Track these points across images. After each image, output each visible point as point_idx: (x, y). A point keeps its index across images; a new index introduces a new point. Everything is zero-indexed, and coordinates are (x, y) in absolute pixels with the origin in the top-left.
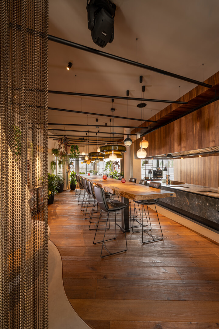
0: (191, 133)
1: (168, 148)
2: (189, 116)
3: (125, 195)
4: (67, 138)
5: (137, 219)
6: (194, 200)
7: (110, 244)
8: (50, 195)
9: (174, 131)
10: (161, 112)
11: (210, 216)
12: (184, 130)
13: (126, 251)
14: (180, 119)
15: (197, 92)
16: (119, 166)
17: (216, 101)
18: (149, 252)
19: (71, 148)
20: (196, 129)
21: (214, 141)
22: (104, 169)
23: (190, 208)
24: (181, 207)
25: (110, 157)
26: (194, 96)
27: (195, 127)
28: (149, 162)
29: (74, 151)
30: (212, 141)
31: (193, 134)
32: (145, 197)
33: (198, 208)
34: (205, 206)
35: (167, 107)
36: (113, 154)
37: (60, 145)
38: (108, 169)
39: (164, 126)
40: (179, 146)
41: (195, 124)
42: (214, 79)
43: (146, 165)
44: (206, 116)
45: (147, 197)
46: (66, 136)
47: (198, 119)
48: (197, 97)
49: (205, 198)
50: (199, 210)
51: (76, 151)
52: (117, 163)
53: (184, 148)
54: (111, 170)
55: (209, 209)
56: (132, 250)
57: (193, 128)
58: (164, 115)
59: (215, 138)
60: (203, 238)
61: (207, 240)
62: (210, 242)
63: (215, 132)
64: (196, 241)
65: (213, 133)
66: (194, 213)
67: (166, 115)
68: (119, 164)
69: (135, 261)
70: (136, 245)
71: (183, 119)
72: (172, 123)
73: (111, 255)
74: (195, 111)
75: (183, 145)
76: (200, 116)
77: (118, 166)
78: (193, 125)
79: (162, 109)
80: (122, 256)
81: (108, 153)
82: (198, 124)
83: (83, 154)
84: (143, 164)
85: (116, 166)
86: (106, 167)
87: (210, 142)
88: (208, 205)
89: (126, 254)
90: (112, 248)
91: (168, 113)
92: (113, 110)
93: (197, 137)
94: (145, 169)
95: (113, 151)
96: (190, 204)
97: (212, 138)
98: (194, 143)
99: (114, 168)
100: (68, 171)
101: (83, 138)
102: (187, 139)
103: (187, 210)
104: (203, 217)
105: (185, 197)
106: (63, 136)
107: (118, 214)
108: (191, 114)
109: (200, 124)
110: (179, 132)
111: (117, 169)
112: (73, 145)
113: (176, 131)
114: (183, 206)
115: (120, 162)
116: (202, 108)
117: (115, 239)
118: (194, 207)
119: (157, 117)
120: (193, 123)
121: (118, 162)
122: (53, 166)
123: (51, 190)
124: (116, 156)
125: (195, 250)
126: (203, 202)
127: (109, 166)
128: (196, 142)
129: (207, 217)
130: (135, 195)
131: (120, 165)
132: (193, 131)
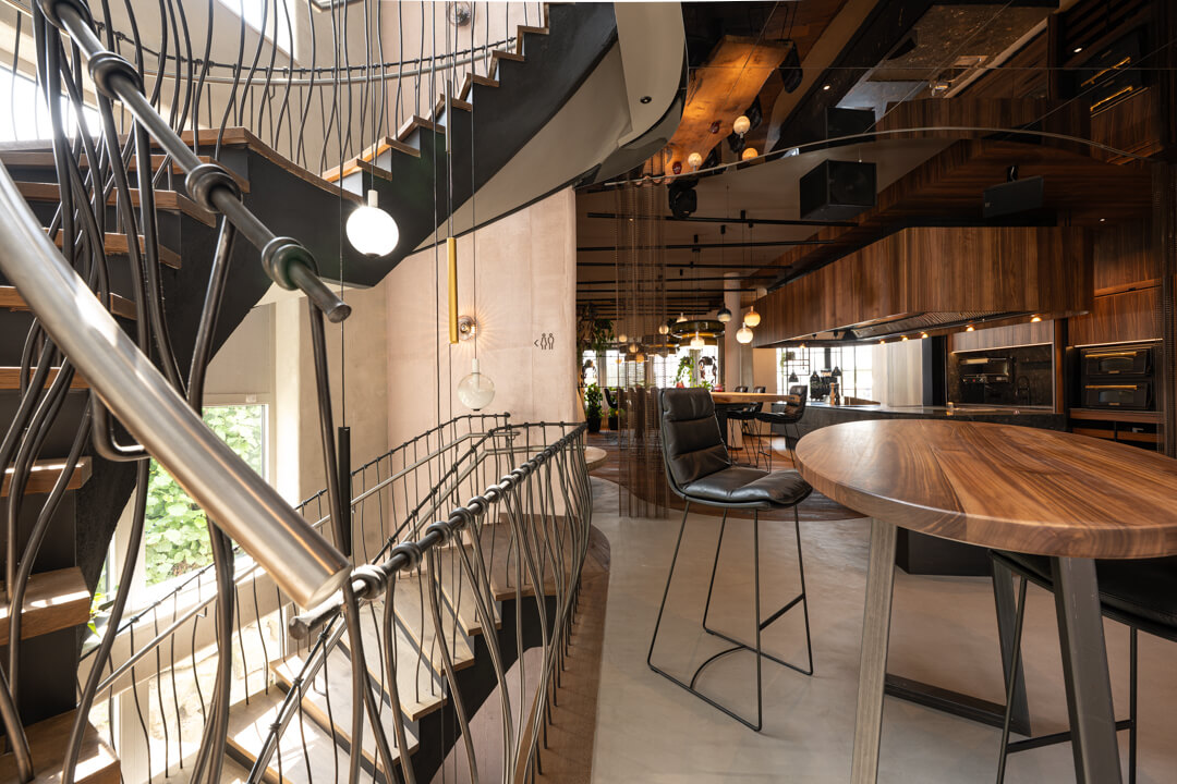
16: (715, 368)
25: (692, 342)
28: (797, 356)
36: (697, 338)
51: (606, 331)
52: (708, 361)
54: (694, 379)
68: (716, 363)
81: (688, 336)
83: (623, 339)
84: (782, 361)
85: (708, 369)
86: (679, 373)
95: (697, 333)
99: (703, 374)
100: (582, 384)
111: (709, 377)
115: (717, 358)
124: (703, 341)
127: (686, 369)
131: (717, 365)
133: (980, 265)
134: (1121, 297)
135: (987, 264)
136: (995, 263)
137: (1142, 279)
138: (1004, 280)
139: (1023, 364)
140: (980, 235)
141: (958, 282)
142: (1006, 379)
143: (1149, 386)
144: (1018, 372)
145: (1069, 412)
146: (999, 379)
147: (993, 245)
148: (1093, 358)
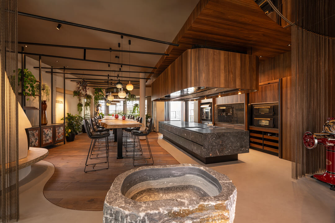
4: (85, 81)
8: (70, 132)
19: (95, 90)
22: (132, 111)
29: (98, 93)
36: (111, 96)
37: (79, 88)
38: (136, 111)
46: (84, 79)
95: (111, 93)
100: (96, 113)
101: (108, 81)
106: (81, 79)
112: (97, 87)
117: (106, 163)
122: (80, 108)
123: (70, 128)
124: (113, 97)
133: (220, 66)
134: (265, 86)
135: (222, 67)
136: (225, 67)
137: (272, 80)
138: (228, 74)
139: (236, 109)
140: (219, 54)
141: (211, 73)
142: (231, 114)
143: (274, 119)
144: (234, 112)
145: (249, 127)
146: (229, 114)
147: (224, 59)
148: (256, 108)
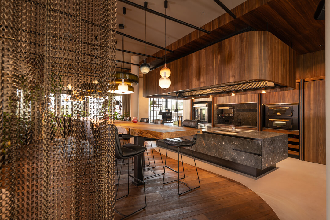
0: (211, 67)
1: (185, 83)
2: (210, 49)
3: (146, 133)
5: (150, 167)
6: (210, 140)
7: (121, 204)
9: (192, 64)
10: (179, 41)
11: (225, 155)
12: (203, 64)
13: (145, 208)
14: (200, 51)
15: (219, 23)
16: (121, 106)
17: (236, 35)
18: (173, 204)
20: (216, 64)
21: (234, 76)
23: (206, 149)
24: (197, 150)
25: (119, 87)
26: (216, 27)
27: (215, 60)
28: (157, 102)
30: (232, 76)
31: (213, 68)
32: (172, 135)
33: (214, 148)
34: (221, 146)
35: (186, 36)
39: (181, 58)
40: (198, 82)
41: (215, 58)
42: (236, 12)
43: (155, 105)
44: (227, 50)
45: (174, 135)
47: (218, 52)
48: (219, 28)
49: (221, 137)
50: (215, 151)
52: (117, 103)
53: (203, 83)
55: (225, 148)
56: (153, 206)
57: (213, 62)
58: (181, 45)
59: (235, 73)
60: (221, 178)
61: (225, 180)
62: (228, 181)
63: (235, 67)
64: (216, 182)
65: (233, 68)
66: (210, 154)
67: (184, 46)
68: (121, 104)
69: (159, 218)
70: (156, 198)
71: (203, 51)
72: (190, 55)
73: (126, 218)
74: (216, 44)
75: (202, 80)
76: (220, 49)
77: (119, 106)
78: (213, 59)
79: (180, 39)
80: (141, 216)
82: (219, 58)
87: (230, 77)
88: (224, 144)
89: (145, 213)
90: (126, 209)
91: (187, 43)
92: (122, 27)
93: (217, 72)
94: (153, 111)
96: (206, 145)
97: (232, 73)
98: (214, 77)
102: (206, 74)
103: (202, 152)
104: (219, 157)
105: (200, 138)
107: (124, 165)
108: (211, 46)
109: (220, 58)
110: (198, 65)
113: (195, 65)
114: (199, 148)
116: (223, 41)
117: (127, 196)
118: (210, 148)
119: (173, 47)
120: (213, 56)
121: (120, 101)
125: (218, 192)
126: (219, 141)
128: (216, 77)
129: (223, 156)
130: (161, 133)
132: (213, 65)
139: (237, 110)
148: (271, 109)
